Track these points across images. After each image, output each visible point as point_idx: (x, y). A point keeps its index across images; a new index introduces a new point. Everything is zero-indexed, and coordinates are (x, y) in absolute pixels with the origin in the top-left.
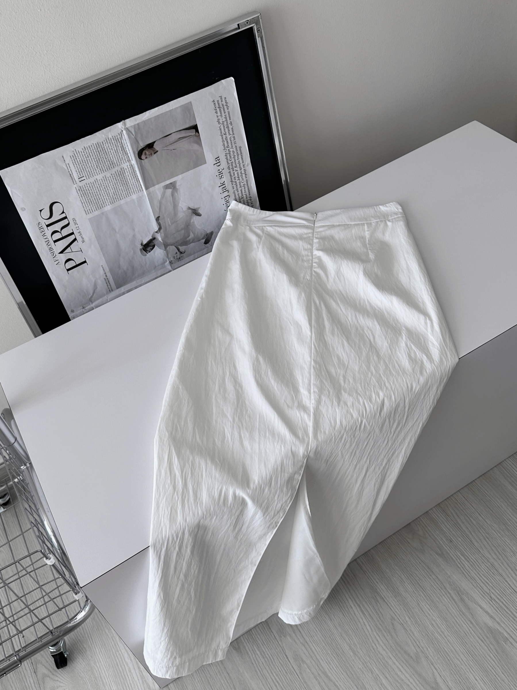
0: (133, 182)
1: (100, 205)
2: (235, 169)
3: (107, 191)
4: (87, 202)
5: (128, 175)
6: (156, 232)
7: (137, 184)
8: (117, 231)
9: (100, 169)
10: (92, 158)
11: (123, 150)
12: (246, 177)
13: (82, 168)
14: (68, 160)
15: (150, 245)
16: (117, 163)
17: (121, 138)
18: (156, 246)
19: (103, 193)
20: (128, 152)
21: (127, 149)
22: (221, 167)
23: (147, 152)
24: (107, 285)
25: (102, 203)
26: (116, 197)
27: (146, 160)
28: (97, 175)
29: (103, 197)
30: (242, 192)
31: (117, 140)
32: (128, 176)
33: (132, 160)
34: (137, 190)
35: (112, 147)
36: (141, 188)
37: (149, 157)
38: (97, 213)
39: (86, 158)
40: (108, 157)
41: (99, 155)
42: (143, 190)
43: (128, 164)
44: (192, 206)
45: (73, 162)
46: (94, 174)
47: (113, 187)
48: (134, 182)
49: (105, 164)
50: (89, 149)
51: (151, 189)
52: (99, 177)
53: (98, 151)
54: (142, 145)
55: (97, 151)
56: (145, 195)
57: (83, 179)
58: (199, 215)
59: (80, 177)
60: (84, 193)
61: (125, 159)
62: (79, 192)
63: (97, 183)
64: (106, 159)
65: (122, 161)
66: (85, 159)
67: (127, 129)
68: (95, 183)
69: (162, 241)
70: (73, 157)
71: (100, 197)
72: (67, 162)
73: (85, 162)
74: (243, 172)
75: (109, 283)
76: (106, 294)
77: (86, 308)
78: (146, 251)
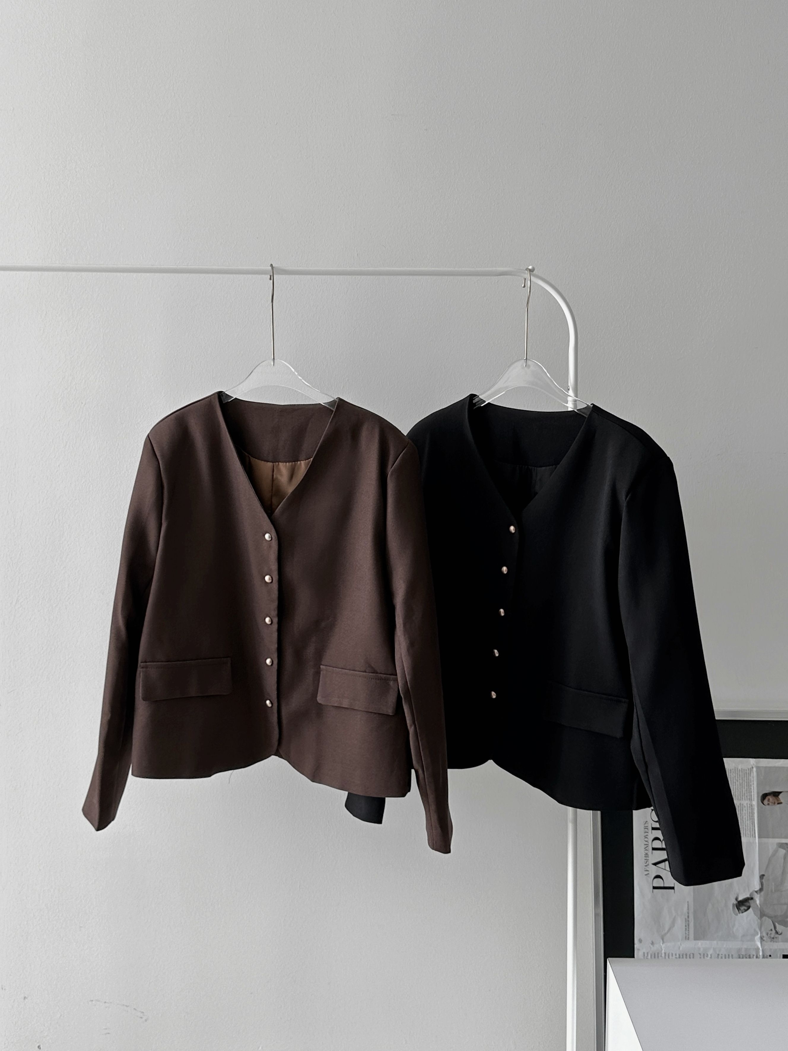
5: (745, 814)
6: (756, 892)
7: (751, 827)
11: (748, 787)
15: (745, 904)
16: (738, 796)
17: (751, 774)
18: (751, 909)
20: (752, 791)
21: (754, 788)
24: (686, 929)
27: (767, 806)
31: (745, 774)
33: (754, 800)
34: (749, 833)
35: (739, 779)
36: (754, 834)
37: (772, 805)
42: (755, 837)
43: (748, 802)
48: (749, 824)
51: (764, 840)
56: (756, 843)
61: (747, 796)
65: (744, 797)
67: (758, 768)
69: (759, 906)
75: (689, 928)
76: (681, 939)
77: (655, 945)
78: (738, 909)
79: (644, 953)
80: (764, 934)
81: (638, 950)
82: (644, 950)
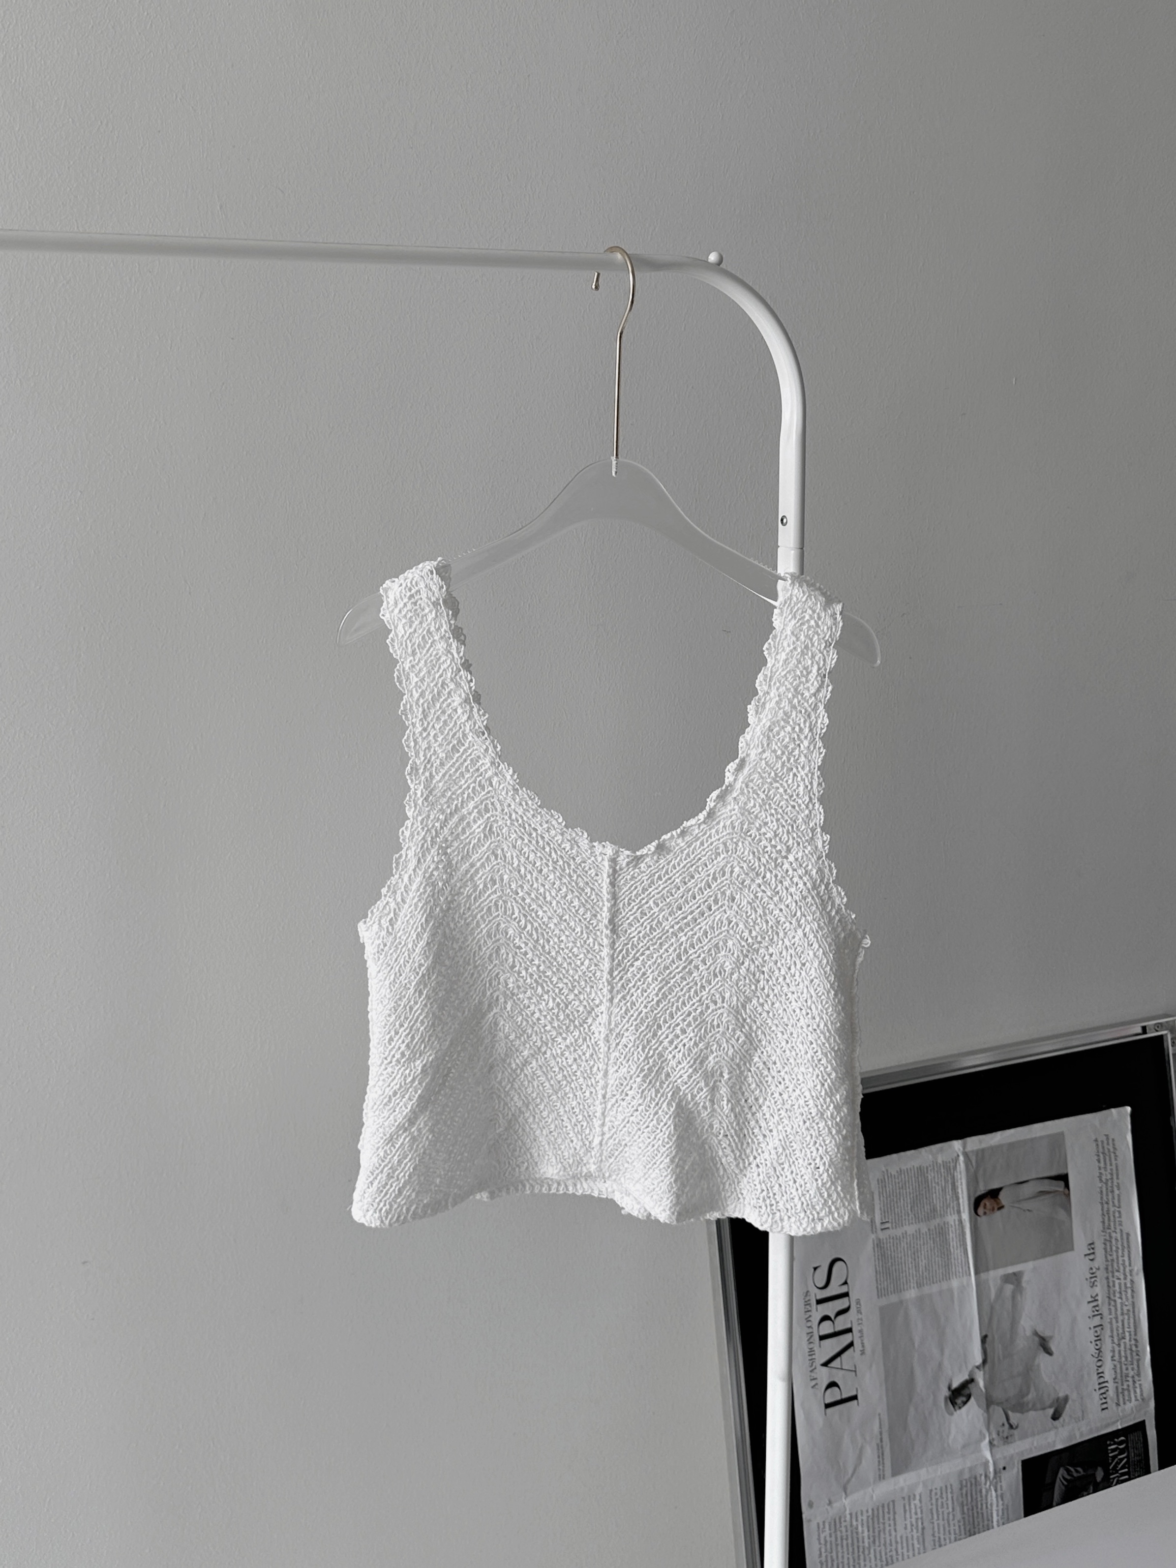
0: (958, 1254)
1: (900, 1284)
2: (1116, 1274)
3: (918, 1261)
4: (882, 1273)
5: (953, 1238)
6: (978, 1367)
7: (963, 1260)
8: (916, 1345)
9: (915, 1216)
10: (908, 1191)
11: (954, 1191)
12: (1133, 1297)
13: (889, 1206)
14: (873, 1187)
15: (963, 1392)
16: (940, 1211)
17: (955, 1168)
18: (972, 1399)
19: (911, 1263)
20: (960, 1196)
21: (960, 1191)
22: (1096, 1264)
23: (987, 1202)
24: (879, 1460)
25: (905, 1282)
26: (928, 1277)
27: (983, 1218)
28: (909, 1225)
29: (908, 1269)
30: (1123, 1325)
31: (948, 1169)
32: (952, 1240)
34: (961, 1270)
35: (939, 1180)
36: (967, 1270)
37: (989, 1214)
38: (894, 1298)
39: (899, 1188)
40: (930, 1198)
41: (917, 1189)
42: (970, 1274)
43: (956, 1218)
44: (1040, 1330)
45: (880, 1193)
46: (904, 1222)
47: (927, 1254)
49: (924, 1208)
50: (906, 1174)
51: (983, 1276)
52: (910, 1229)
53: (918, 1181)
54: (982, 1189)
55: (916, 1180)
56: (972, 1284)
57: (887, 1225)
58: (1049, 1352)
59: (883, 1221)
60: (883, 1254)
61: (953, 1208)
62: (876, 1250)
63: (905, 1239)
64: (927, 1199)
65: (949, 1210)
66: (898, 1192)
67: (966, 1154)
68: (902, 1239)
69: (983, 1390)
70: (882, 1184)
71: (905, 1270)
72: (871, 1189)
73: (897, 1198)
74: (1129, 1285)
75: (883, 1459)
76: (872, 1480)
77: (835, 1505)
78: (954, 1403)
79: (818, 1524)
80: (994, 1436)
81: (809, 1521)
82: (819, 1519)
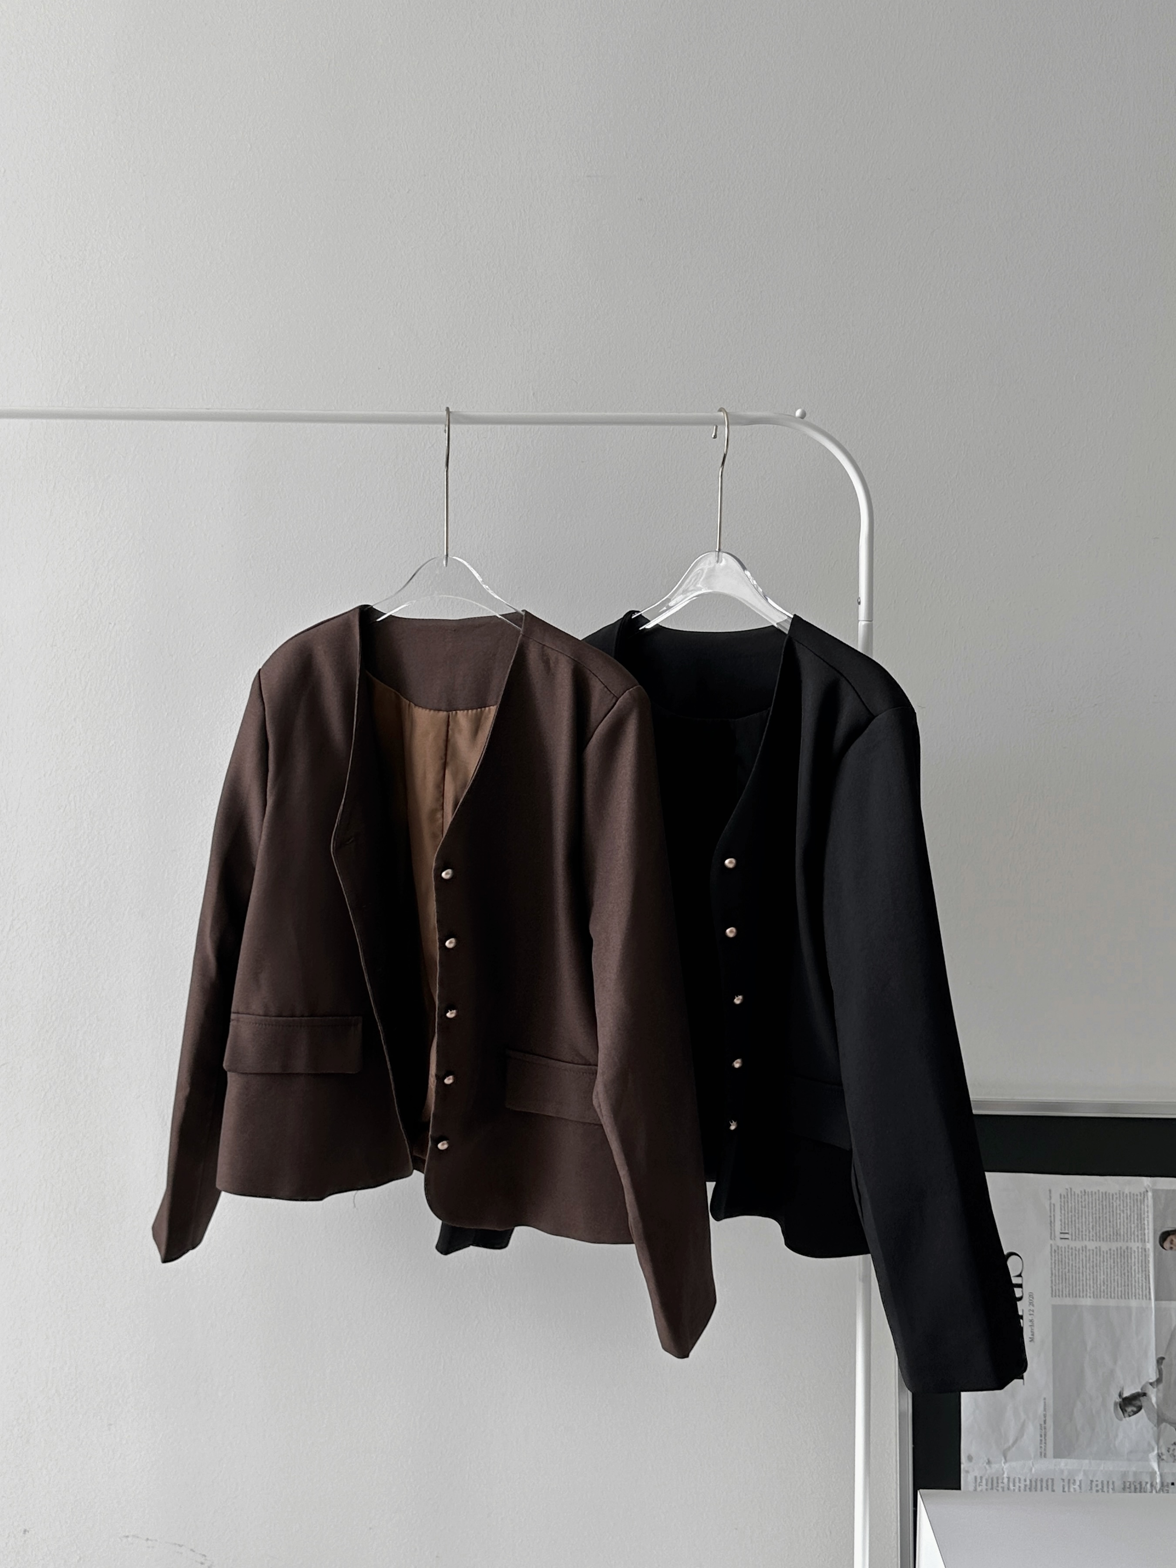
0: (1138, 1278)
1: (1076, 1290)
3: (1095, 1273)
4: (1059, 1276)
5: (1135, 1262)
6: (1151, 1384)
7: (1144, 1284)
8: (1088, 1349)
9: (1096, 1234)
10: (1090, 1211)
11: (1139, 1221)
13: (1070, 1220)
14: (1056, 1199)
15: (1134, 1402)
16: (1124, 1236)
17: (1142, 1202)
18: (1143, 1410)
19: (1088, 1274)
20: (1146, 1227)
21: (1146, 1222)
24: (1041, 1440)
25: (1081, 1290)
26: (1106, 1291)
27: (1170, 1252)
28: (1089, 1240)
29: (1086, 1279)
31: (1135, 1202)
32: (1135, 1265)
33: (1148, 1242)
34: (1141, 1293)
35: (1125, 1209)
36: (1148, 1294)
38: (1068, 1301)
39: (1082, 1207)
40: (1113, 1221)
41: (1101, 1211)
42: (1150, 1299)
43: (1140, 1245)
45: (1061, 1205)
46: (1084, 1236)
47: (1105, 1270)
48: (1140, 1279)
49: (1106, 1229)
50: (1090, 1196)
51: (1164, 1303)
52: (1091, 1245)
53: (1102, 1205)
55: (1101, 1203)
56: (1151, 1308)
57: (1066, 1236)
59: (1063, 1232)
60: (1060, 1260)
61: (1138, 1236)
62: (1053, 1254)
63: (1084, 1252)
64: (1110, 1222)
65: (1132, 1238)
66: (1080, 1209)
67: (1155, 1192)
68: (1081, 1251)
69: (1156, 1406)
70: (1064, 1198)
71: (1081, 1278)
72: (1053, 1201)
73: (1078, 1213)
75: (1045, 1440)
76: (1032, 1456)
77: (993, 1466)
78: (1123, 1410)
79: (976, 1478)
80: (1164, 1450)
81: (967, 1472)
82: (977, 1473)
